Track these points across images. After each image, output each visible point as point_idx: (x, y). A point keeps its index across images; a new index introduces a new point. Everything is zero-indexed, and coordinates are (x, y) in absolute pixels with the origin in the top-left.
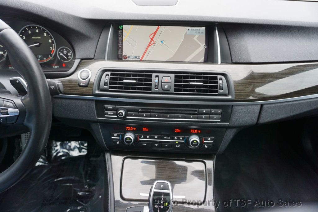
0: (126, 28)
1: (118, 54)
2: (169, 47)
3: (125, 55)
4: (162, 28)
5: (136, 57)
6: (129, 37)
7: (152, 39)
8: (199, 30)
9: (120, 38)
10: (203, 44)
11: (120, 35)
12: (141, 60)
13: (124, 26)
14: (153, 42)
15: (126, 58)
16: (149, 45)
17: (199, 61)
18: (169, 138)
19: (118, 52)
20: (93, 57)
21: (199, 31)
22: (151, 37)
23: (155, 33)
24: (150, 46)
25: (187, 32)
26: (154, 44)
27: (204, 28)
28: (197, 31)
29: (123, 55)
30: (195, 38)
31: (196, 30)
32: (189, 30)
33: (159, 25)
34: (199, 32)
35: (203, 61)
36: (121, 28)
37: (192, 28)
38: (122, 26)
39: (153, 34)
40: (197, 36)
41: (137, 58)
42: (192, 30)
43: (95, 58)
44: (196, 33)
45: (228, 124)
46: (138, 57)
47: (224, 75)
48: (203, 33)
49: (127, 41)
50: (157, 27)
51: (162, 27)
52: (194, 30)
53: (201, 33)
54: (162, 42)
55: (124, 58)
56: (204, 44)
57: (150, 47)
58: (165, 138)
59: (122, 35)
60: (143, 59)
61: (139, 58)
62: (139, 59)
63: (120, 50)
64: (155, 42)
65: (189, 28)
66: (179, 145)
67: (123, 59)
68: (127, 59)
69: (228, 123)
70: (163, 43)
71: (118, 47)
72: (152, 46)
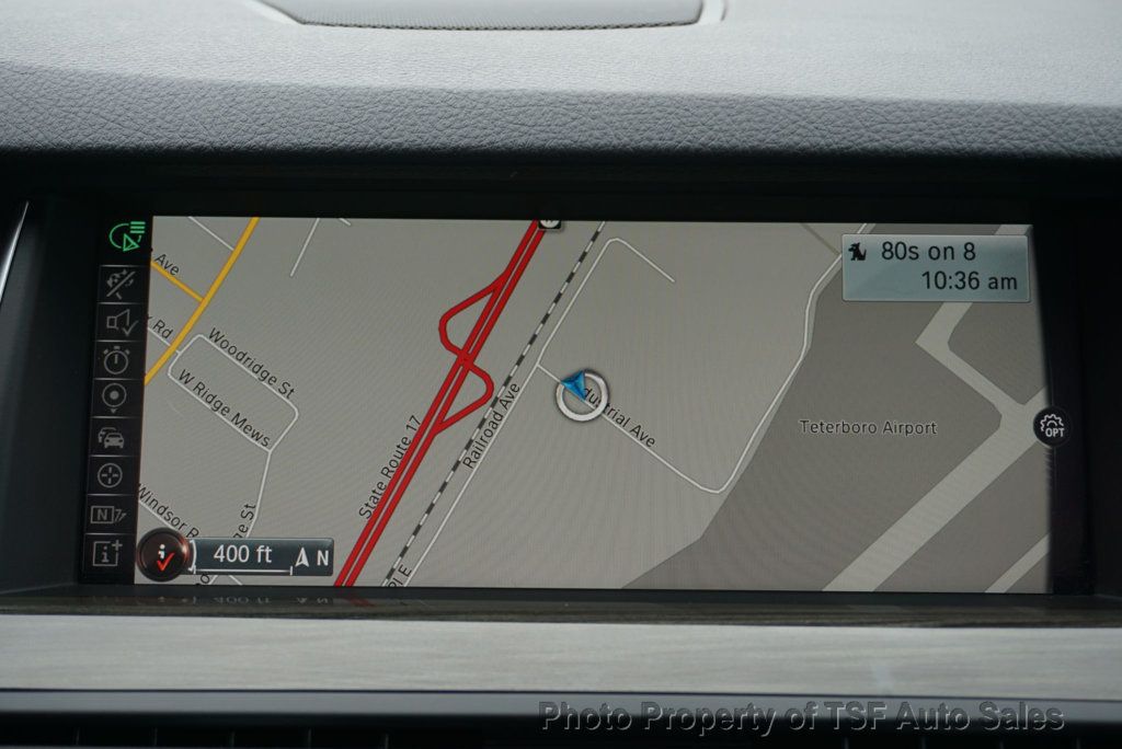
0: (174, 235)
1: (83, 525)
2: (650, 442)
3: (159, 535)
4: (568, 239)
5: (284, 555)
6: (215, 336)
7: (466, 360)
8: (970, 251)
9: (114, 349)
10: (1024, 402)
11: (112, 322)
12: (336, 590)
13: (159, 221)
14: (472, 388)
15: (179, 564)
16: (437, 420)
17: (1001, 586)
19: (83, 505)
21: (968, 267)
22: (460, 329)
23: (499, 291)
24: (442, 425)
25: (839, 276)
26: (486, 411)
27: (1014, 237)
28: (941, 265)
29: (142, 530)
30: (935, 339)
31: (935, 253)
32: (857, 253)
33: (535, 215)
34: (969, 280)
35: (1039, 585)
36: (130, 245)
37: (894, 238)
38: (138, 227)
39: (482, 304)
40: (952, 312)
41: (303, 560)
42: (889, 251)
44: (937, 280)
46: (312, 556)
48: (1010, 282)
49: (185, 377)
50: (522, 226)
51: (572, 226)
52: (912, 253)
53: (994, 284)
54: (572, 380)
55: (150, 572)
56: (1039, 402)
57: (447, 444)
59: (141, 314)
60: (371, 576)
61: (322, 558)
62: (328, 571)
63: (107, 477)
64: (500, 391)
65: (866, 235)
67: (140, 578)
68: (181, 580)
70: (584, 394)
71: (88, 443)
72: (466, 428)
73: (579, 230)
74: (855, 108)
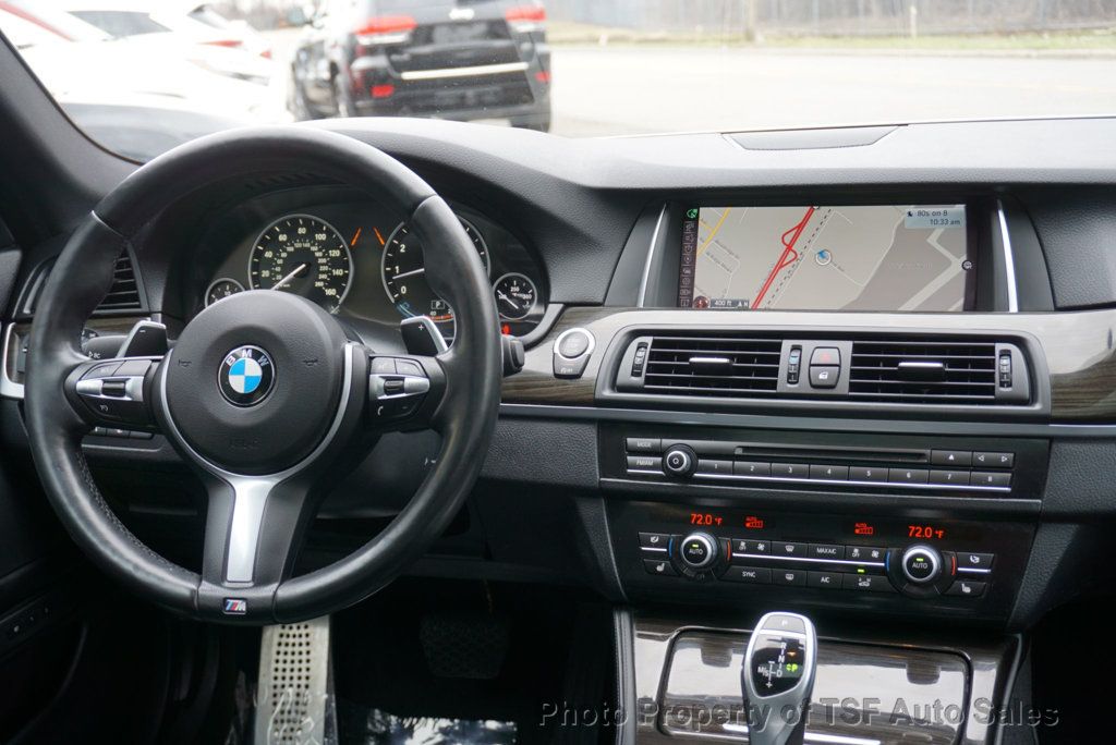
0: (707, 215)
1: (679, 295)
2: (843, 271)
3: (700, 298)
4: (821, 212)
5: (734, 303)
6: (717, 242)
7: (789, 247)
8: (945, 213)
9: (688, 246)
10: (959, 258)
11: (687, 238)
13: (701, 209)
14: (791, 255)
15: (705, 306)
16: (780, 265)
18: (833, 551)
19: (679, 289)
20: (600, 300)
21: (944, 218)
22: (788, 239)
23: (800, 227)
24: (782, 266)
25: (903, 222)
26: (795, 262)
27: (961, 208)
28: (936, 217)
29: (695, 297)
30: (933, 240)
31: (934, 214)
32: (910, 214)
33: (812, 205)
34: (945, 222)
35: (961, 310)
36: (693, 216)
37: (922, 210)
38: (695, 211)
39: (794, 232)
40: (939, 231)
41: (740, 305)
42: (920, 213)
43: (606, 303)
44: (934, 222)
45: (1037, 503)
46: (743, 303)
47: (1018, 341)
48: (958, 222)
49: (708, 254)
50: (807, 209)
51: (823, 208)
52: (927, 214)
53: (952, 223)
54: (821, 253)
55: (698, 308)
56: (964, 258)
57: (783, 272)
58: (820, 551)
59: (696, 236)
61: (746, 304)
63: (685, 282)
64: (799, 257)
65: (912, 209)
66: (869, 580)
69: (1040, 501)
70: (823, 257)
71: (680, 272)
72: (789, 267)
73: (824, 209)
74: (943, 170)
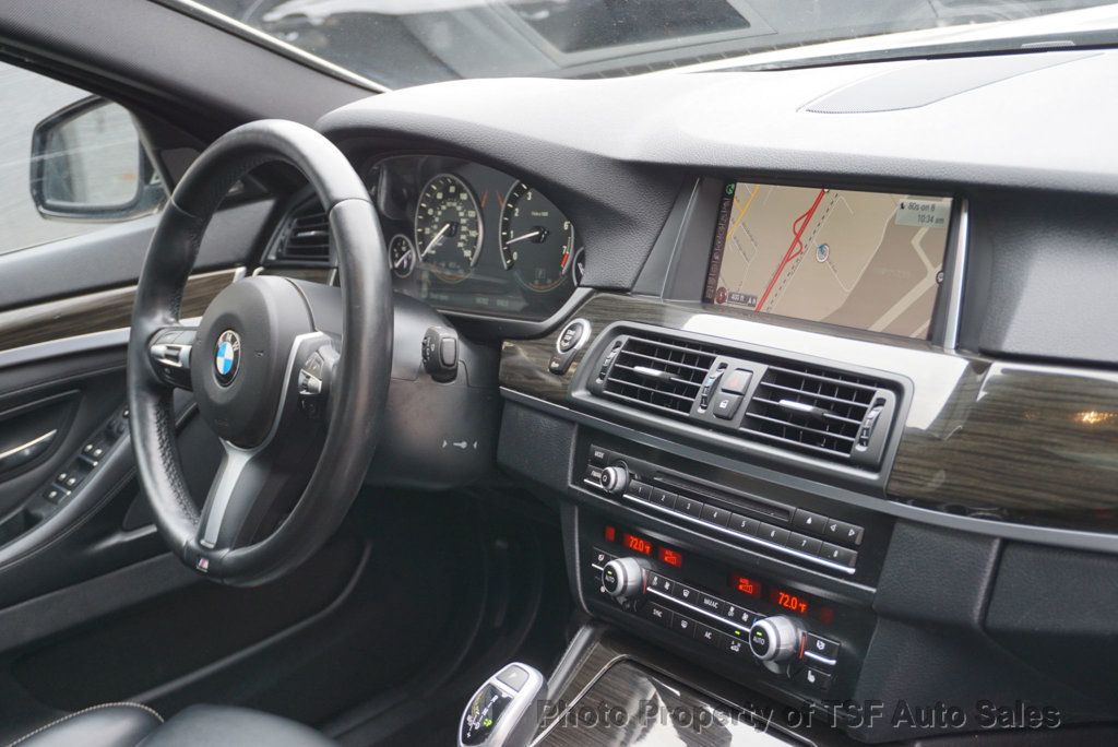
0: (743, 191)
2: (835, 271)
3: (722, 289)
4: (830, 196)
5: (746, 298)
6: (744, 225)
7: (798, 237)
8: (933, 207)
9: (722, 227)
10: (936, 267)
11: (723, 218)
12: (757, 312)
13: (738, 184)
14: (797, 248)
15: (723, 300)
16: (787, 259)
17: (913, 336)
18: (715, 605)
20: (627, 284)
21: (932, 214)
22: (798, 227)
23: (810, 214)
24: (788, 260)
25: (895, 215)
26: (799, 256)
27: (947, 202)
28: (924, 212)
29: (718, 287)
30: (916, 241)
31: (925, 208)
32: (902, 206)
33: (823, 187)
34: (930, 219)
35: (924, 336)
36: (731, 192)
37: (913, 201)
38: (733, 186)
39: (804, 219)
40: (923, 231)
41: (750, 302)
42: (911, 206)
43: (634, 290)
44: (922, 218)
45: (870, 593)
46: (752, 300)
47: (896, 388)
48: (942, 220)
49: (735, 238)
51: (832, 191)
52: (917, 207)
53: (937, 221)
54: (821, 248)
55: (718, 301)
56: (939, 268)
57: (789, 265)
58: (707, 602)
59: (729, 216)
60: (763, 310)
62: (754, 306)
64: (804, 250)
65: (906, 199)
66: (739, 645)
67: (716, 302)
68: (724, 304)
69: (874, 590)
70: (823, 253)
72: (794, 260)
73: (833, 192)
